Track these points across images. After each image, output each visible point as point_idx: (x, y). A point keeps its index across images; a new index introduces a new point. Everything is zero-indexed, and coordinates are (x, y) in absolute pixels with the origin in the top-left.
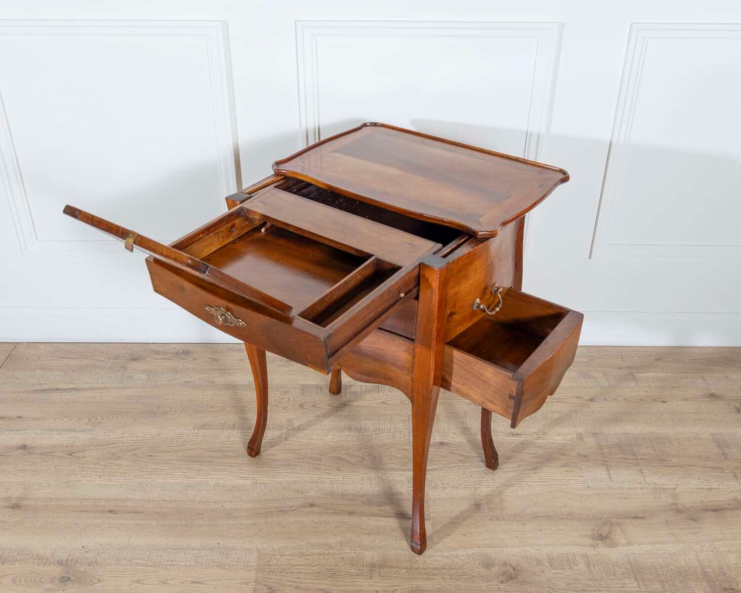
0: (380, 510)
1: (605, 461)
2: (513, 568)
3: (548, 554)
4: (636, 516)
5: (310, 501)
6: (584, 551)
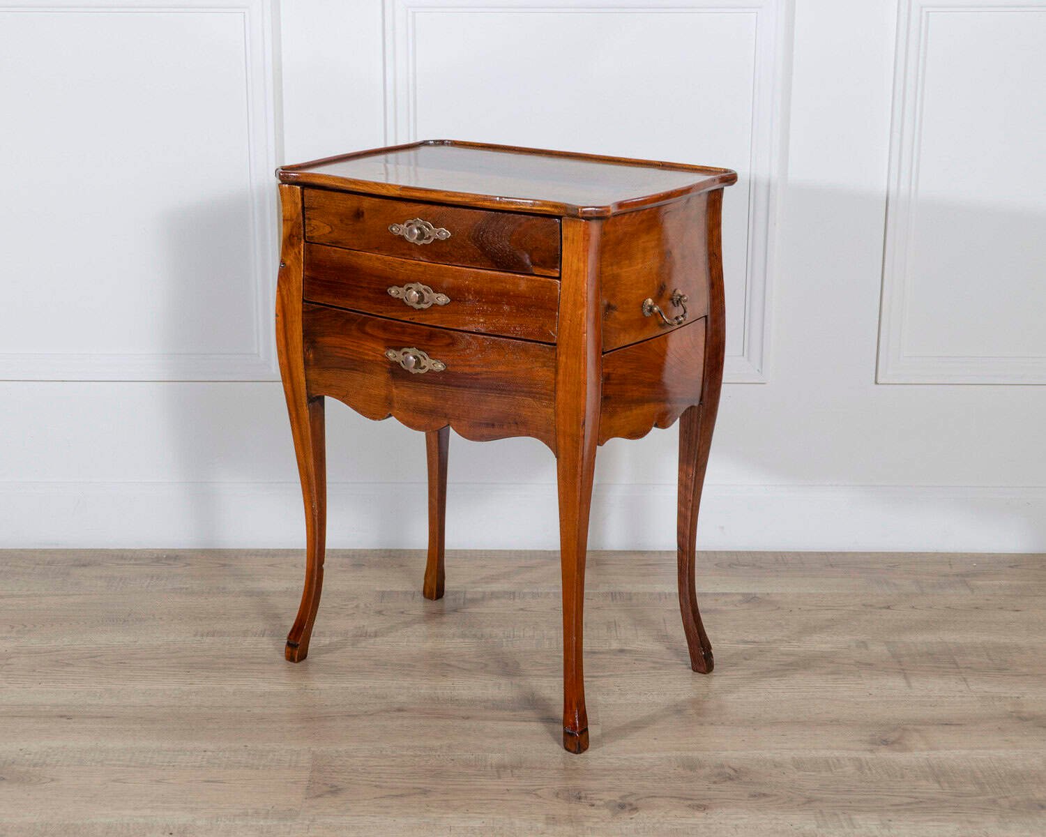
0: (515, 715)
1: (903, 670)
2: (734, 769)
3: (793, 758)
4: (947, 724)
5: (396, 706)
6: (854, 754)
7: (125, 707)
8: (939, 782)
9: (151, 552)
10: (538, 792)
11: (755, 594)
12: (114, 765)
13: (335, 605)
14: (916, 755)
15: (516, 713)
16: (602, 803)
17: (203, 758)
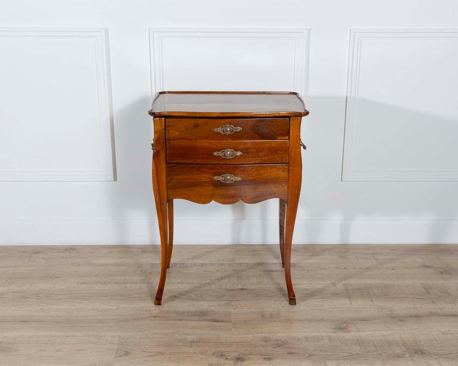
1: (349, 296)
2: (282, 342)
3: (305, 336)
4: (364, 320)
5: (154, 315)
6: (329, 334)
7: (48, 317)
8: (360, 346)
9: (64, 246)
10: (206, 353)
11: (295, 263)
12: (41, 343)
13: (133, 270)
14: (352, 334)
15: (200, 318)
16: (230, 358)
17: (76, 339)
